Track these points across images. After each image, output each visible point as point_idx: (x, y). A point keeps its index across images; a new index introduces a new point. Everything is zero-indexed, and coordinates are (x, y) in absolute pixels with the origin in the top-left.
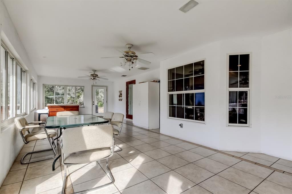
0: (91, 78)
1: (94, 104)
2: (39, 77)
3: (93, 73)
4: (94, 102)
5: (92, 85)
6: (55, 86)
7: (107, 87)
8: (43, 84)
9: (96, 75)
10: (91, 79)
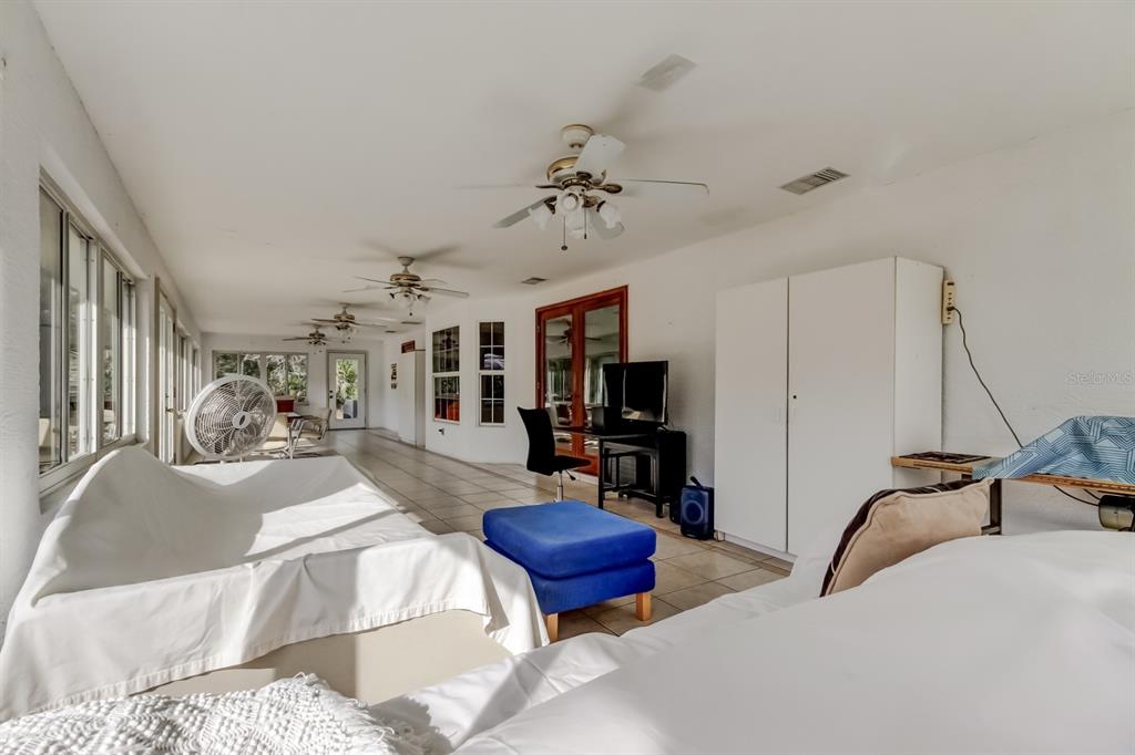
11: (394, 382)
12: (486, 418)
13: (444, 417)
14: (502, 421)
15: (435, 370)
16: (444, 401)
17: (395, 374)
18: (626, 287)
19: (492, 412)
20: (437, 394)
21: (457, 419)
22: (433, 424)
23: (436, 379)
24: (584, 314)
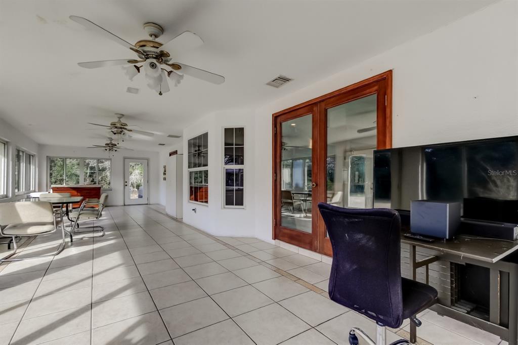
0: (106, 148)
1: (126, 185)
2: (41, 146)
3: (109, 142)
4: (126, 182)
5: (124, 157)
6: (66, 158)
7: (148, 160)
8: (47, 156)
9: (113, 145)
10: (106, 150)
11: (165, 176)
12: (229, 202)
13: (196, 200)
14: (242, 204)
15: (189, 167)
16: (196, 188)
17: (165, 171)
18: (391, 71)
19: (234, 197)
20: (191, 183)
21: (207, 202)
22: (188, 205)
23: (191, 173)
24: (326, 111)
